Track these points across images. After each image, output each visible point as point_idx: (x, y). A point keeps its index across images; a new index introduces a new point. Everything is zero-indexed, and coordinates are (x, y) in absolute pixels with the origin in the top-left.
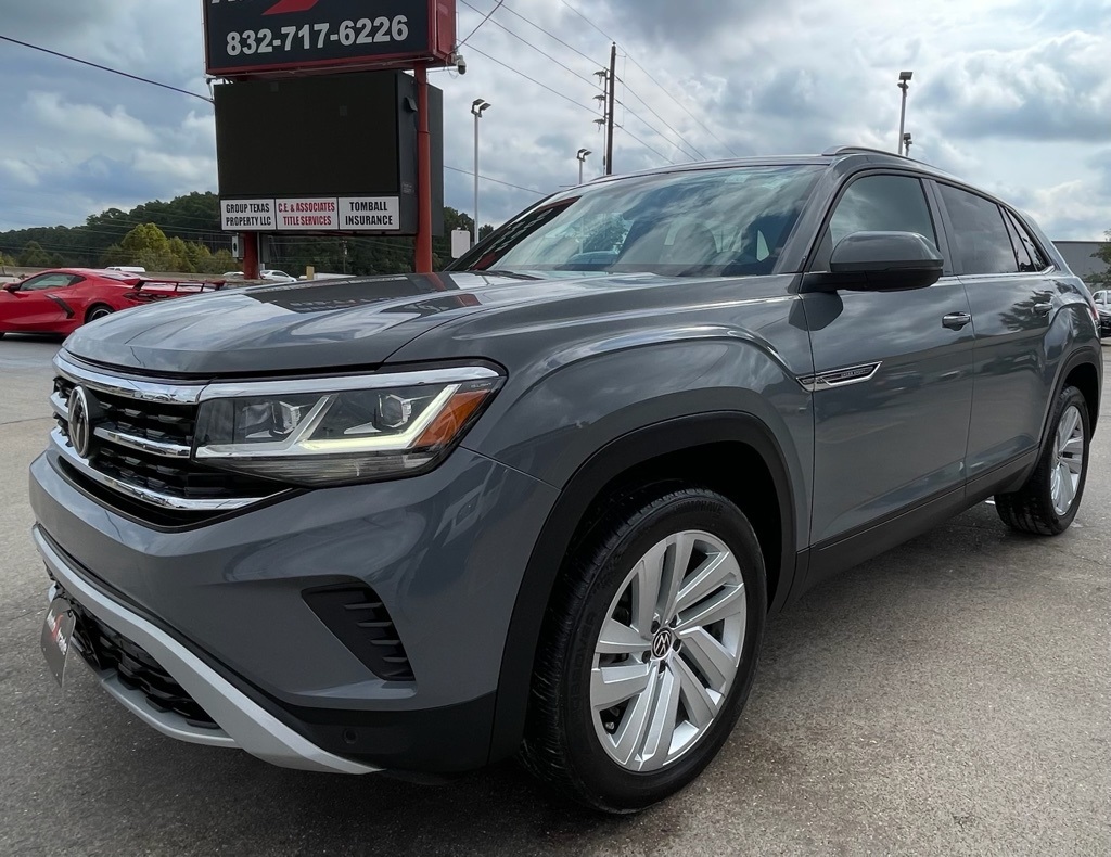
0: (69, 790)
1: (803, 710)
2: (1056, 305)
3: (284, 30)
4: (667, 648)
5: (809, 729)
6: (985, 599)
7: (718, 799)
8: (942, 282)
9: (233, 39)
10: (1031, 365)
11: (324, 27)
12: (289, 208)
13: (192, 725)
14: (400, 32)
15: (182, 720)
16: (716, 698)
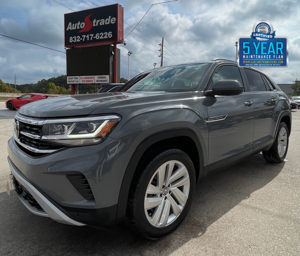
0: (10, 226)
1: (207, 211)
2: (277, 99)
3: (83, 36)
4: (167, 193)
5: (208, 217)
6: (260, 181)
7: (181, 237)
8: (243, 93)
9: (71, 39)
10: (271, 116)
11: (92, 35)
12: (83, 78)
13: (38, 210)
14: (110, 36)
15: (36, 209)
16: (181, 208)
